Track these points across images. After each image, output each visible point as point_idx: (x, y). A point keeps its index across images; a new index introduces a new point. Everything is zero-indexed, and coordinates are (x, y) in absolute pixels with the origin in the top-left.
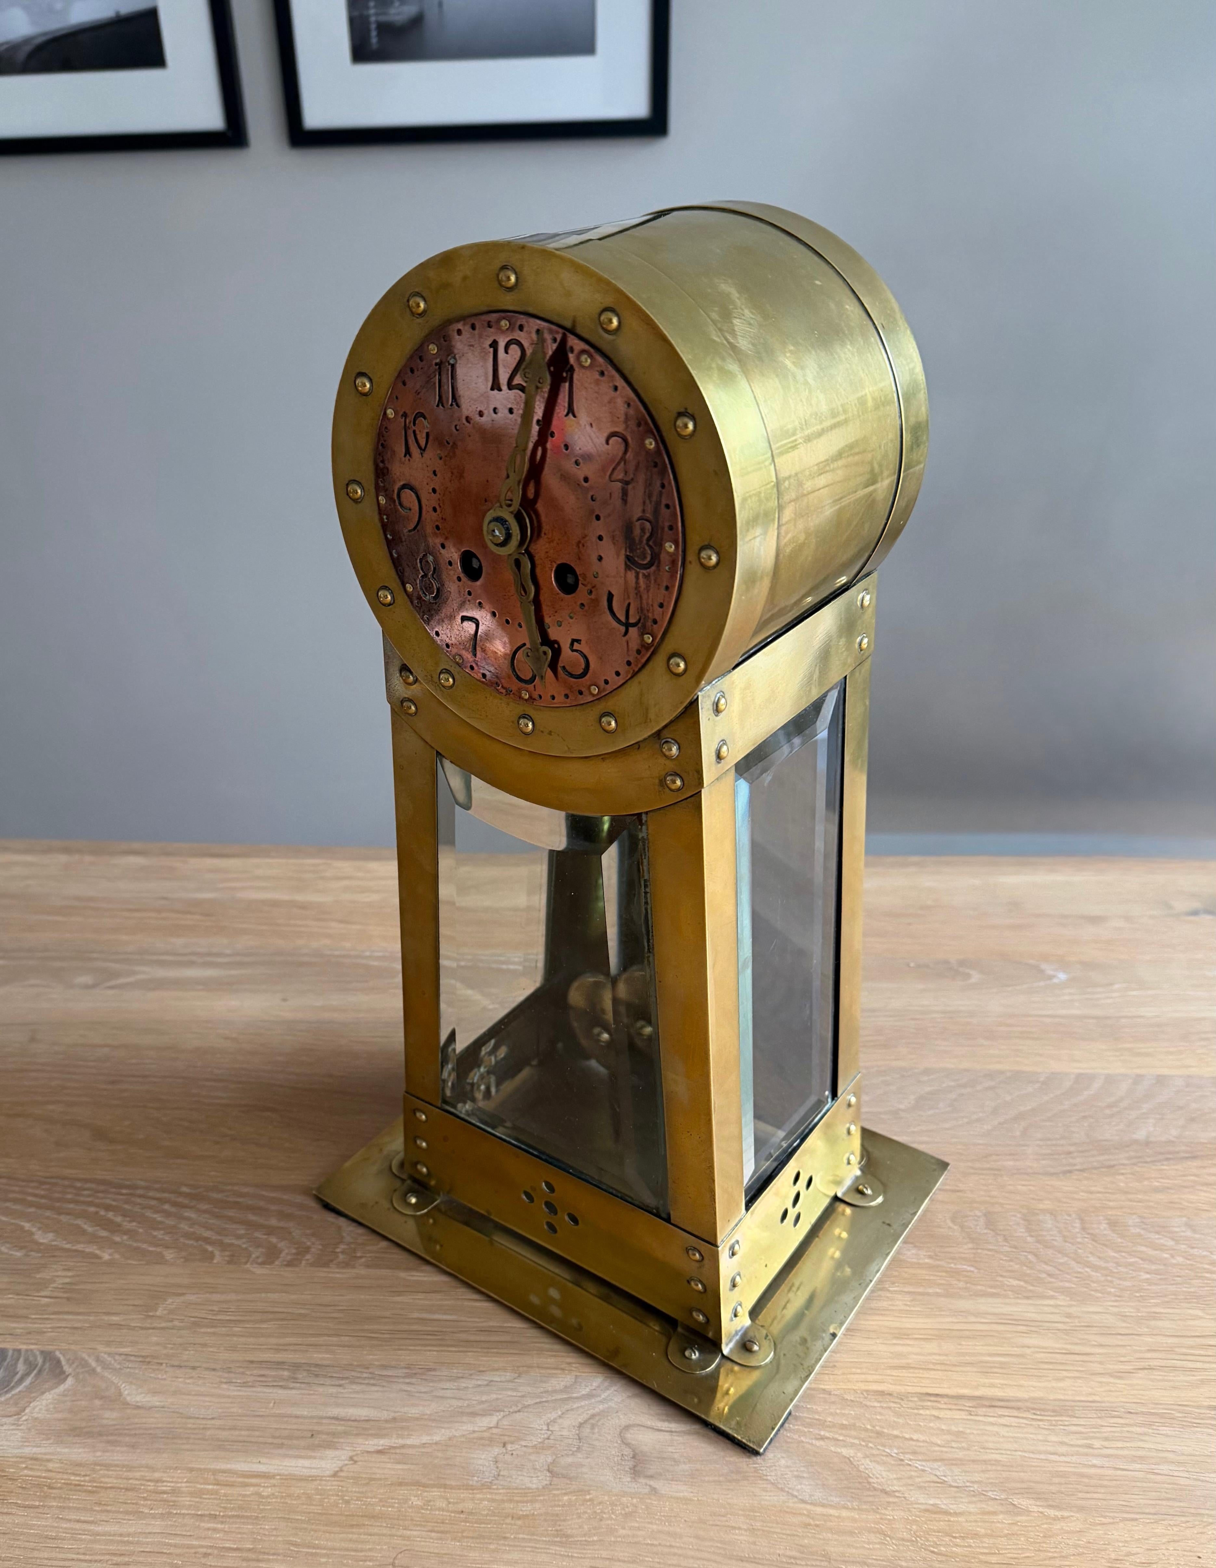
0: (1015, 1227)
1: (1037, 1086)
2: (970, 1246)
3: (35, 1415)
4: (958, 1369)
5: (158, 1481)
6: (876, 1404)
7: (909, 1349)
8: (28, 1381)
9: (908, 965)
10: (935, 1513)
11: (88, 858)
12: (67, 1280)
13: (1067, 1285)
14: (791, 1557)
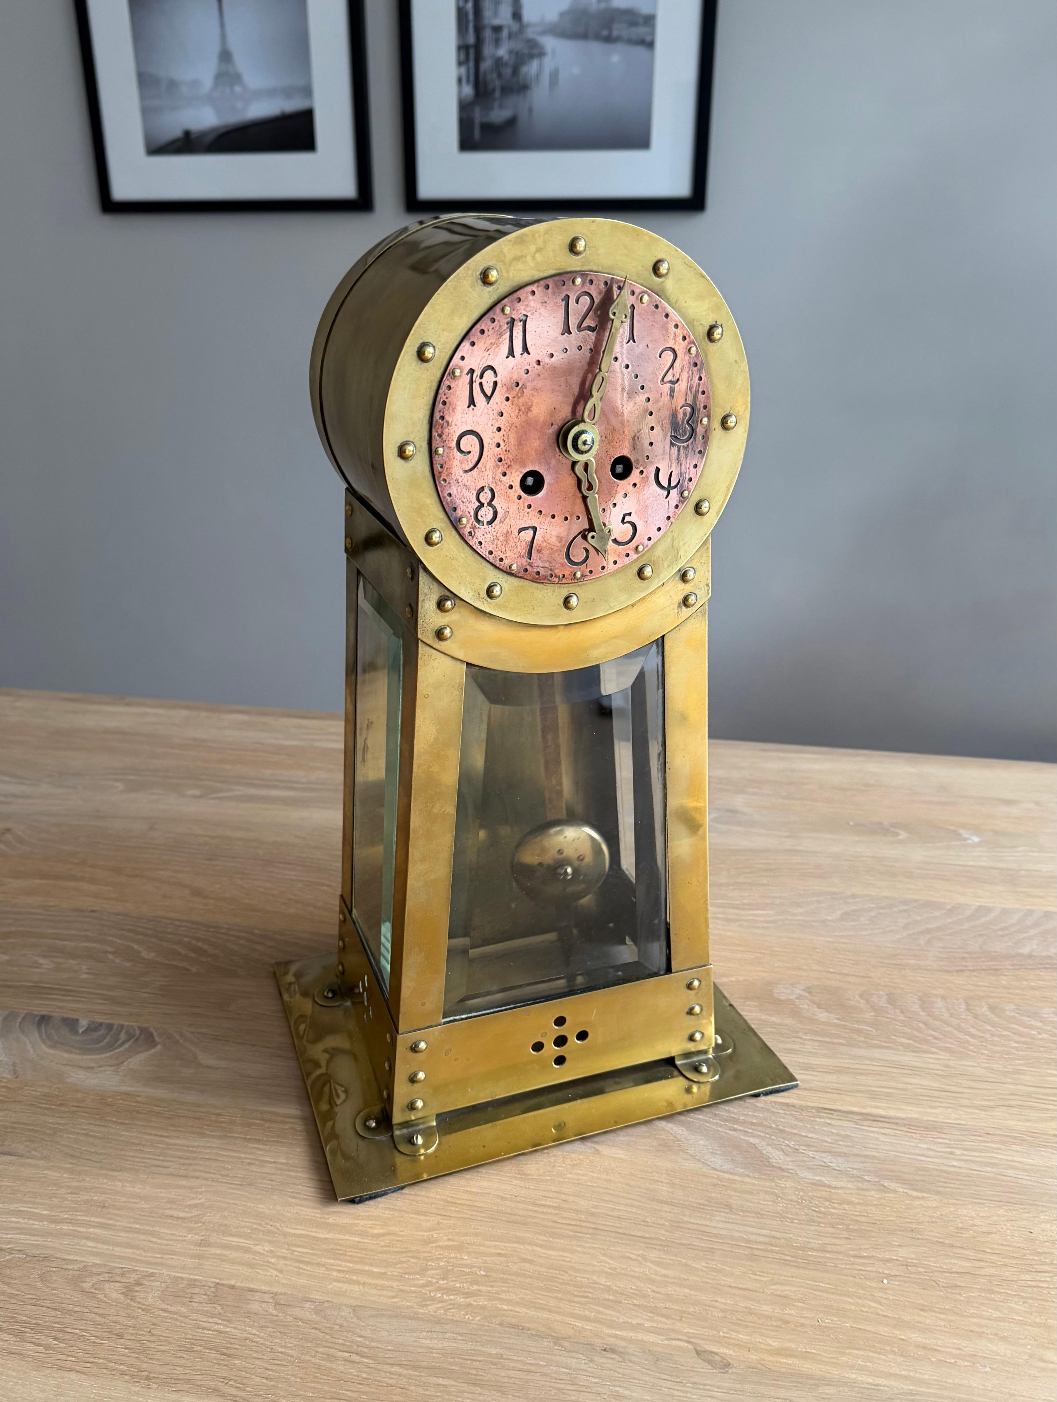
0: (911, 1004)
1: (944, 911)
2: (873, 1014)
3: (131, 1067)
4: (851, 1094)
5: (218, 1115)
6: (781, 1111)
7: (814, 1078)
8: (127, 1046)
9: (848, 824)
10: (819, 1186)
11: (204, 714)
12: (162, 983)
13: (949, 1045)
14: (700, 1204)
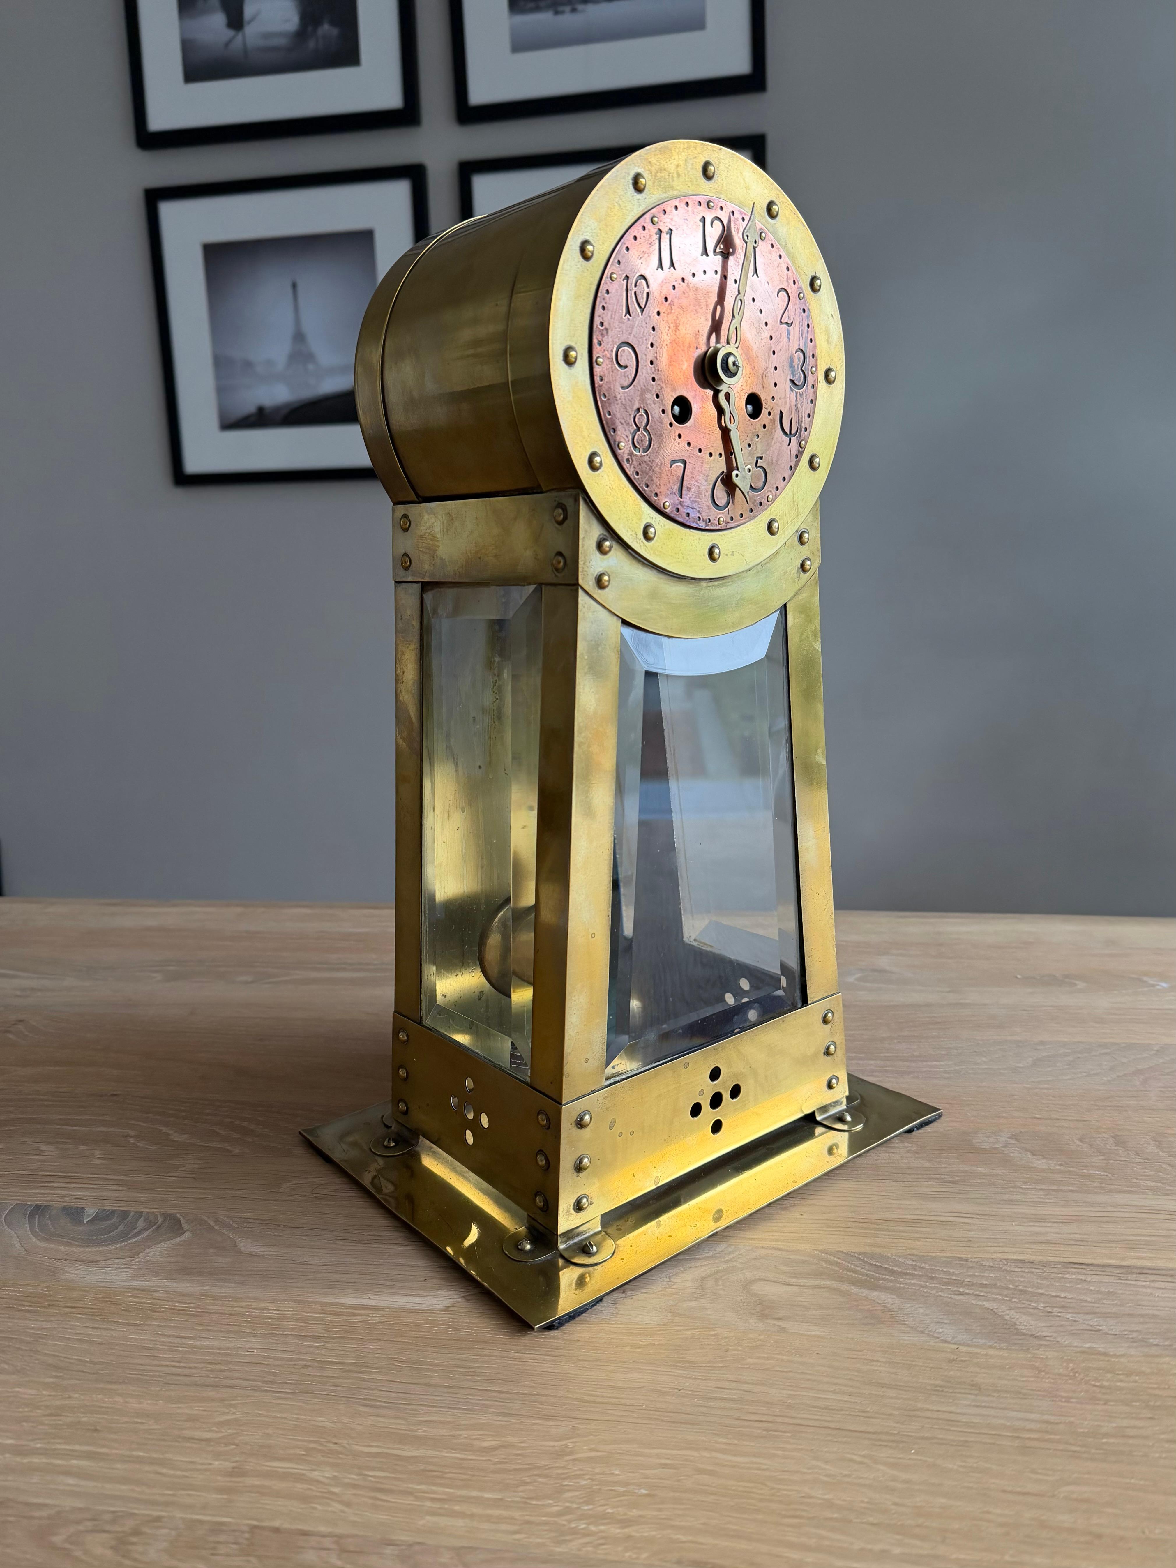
0: (1145, 1145)
1: (1153, 1052)
2: (1101, 1158)
3: (149, 1258)
4: (1102, 1245)
5: (264, 1309)
6: (1016, 1269)
7: (1048, 1230)
8: (145, 1234)
9: (1016, 977)
10: (1093, 1354)
12: (196, 1166)
14: (937, 1386)
